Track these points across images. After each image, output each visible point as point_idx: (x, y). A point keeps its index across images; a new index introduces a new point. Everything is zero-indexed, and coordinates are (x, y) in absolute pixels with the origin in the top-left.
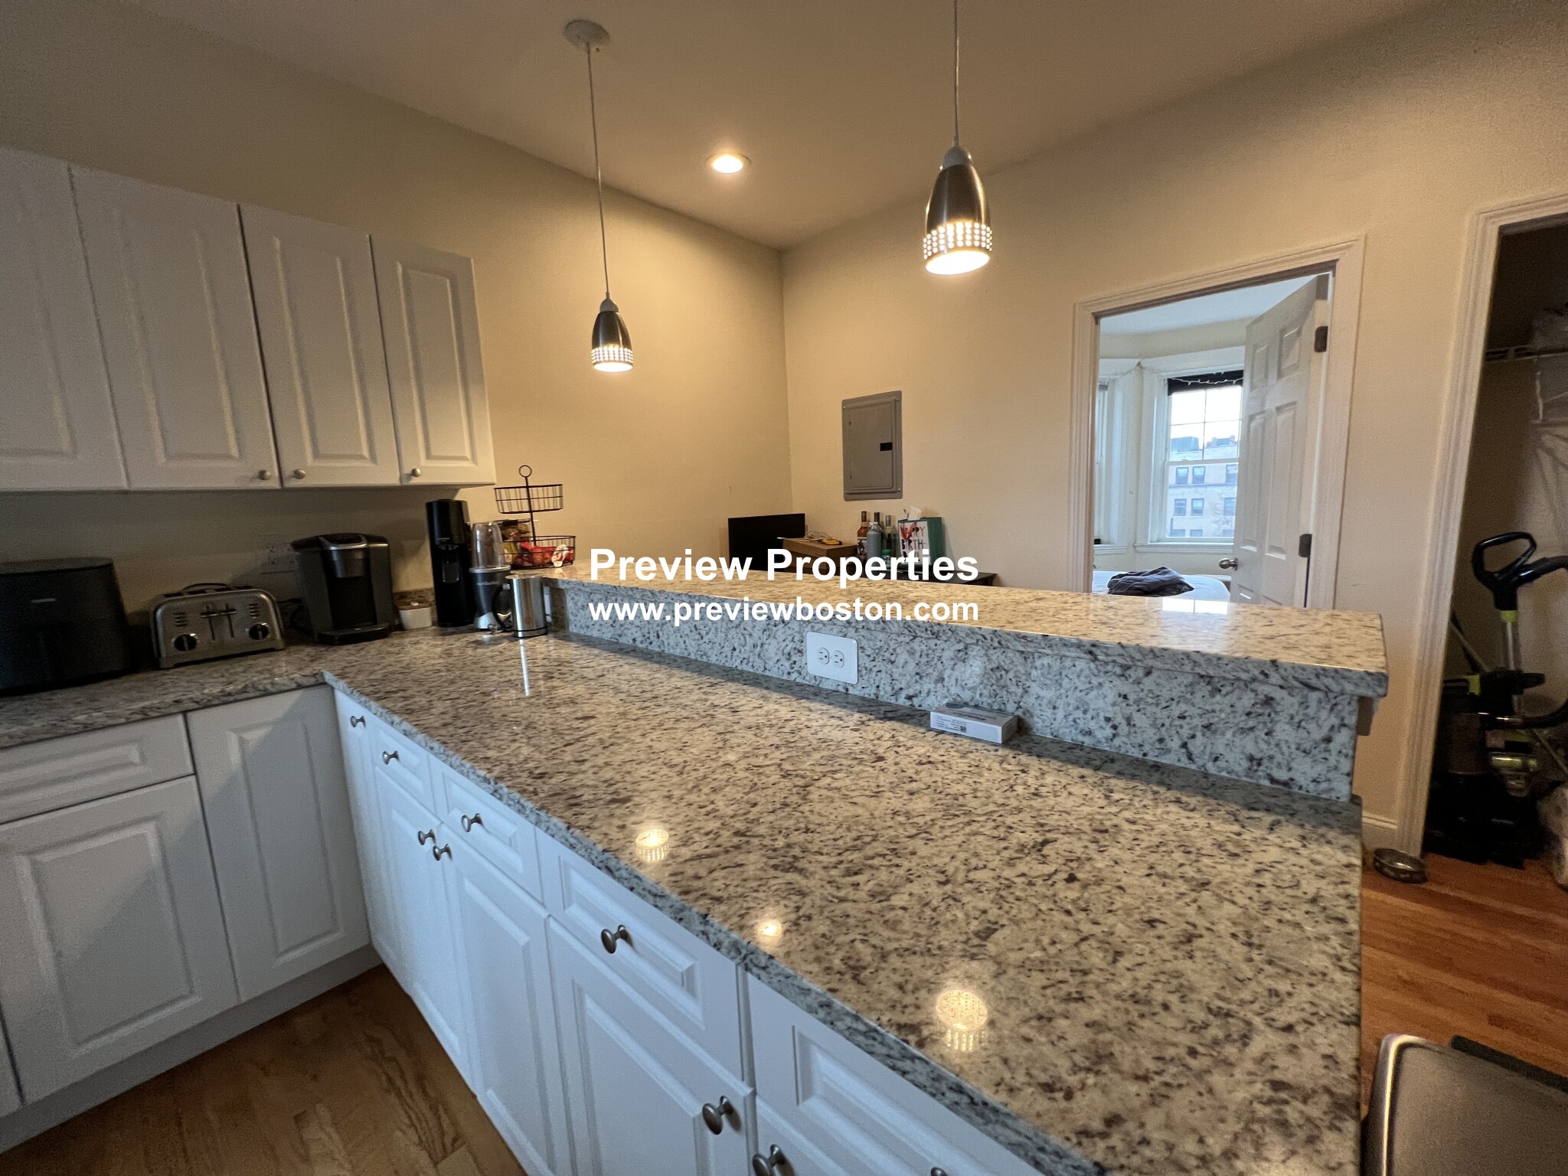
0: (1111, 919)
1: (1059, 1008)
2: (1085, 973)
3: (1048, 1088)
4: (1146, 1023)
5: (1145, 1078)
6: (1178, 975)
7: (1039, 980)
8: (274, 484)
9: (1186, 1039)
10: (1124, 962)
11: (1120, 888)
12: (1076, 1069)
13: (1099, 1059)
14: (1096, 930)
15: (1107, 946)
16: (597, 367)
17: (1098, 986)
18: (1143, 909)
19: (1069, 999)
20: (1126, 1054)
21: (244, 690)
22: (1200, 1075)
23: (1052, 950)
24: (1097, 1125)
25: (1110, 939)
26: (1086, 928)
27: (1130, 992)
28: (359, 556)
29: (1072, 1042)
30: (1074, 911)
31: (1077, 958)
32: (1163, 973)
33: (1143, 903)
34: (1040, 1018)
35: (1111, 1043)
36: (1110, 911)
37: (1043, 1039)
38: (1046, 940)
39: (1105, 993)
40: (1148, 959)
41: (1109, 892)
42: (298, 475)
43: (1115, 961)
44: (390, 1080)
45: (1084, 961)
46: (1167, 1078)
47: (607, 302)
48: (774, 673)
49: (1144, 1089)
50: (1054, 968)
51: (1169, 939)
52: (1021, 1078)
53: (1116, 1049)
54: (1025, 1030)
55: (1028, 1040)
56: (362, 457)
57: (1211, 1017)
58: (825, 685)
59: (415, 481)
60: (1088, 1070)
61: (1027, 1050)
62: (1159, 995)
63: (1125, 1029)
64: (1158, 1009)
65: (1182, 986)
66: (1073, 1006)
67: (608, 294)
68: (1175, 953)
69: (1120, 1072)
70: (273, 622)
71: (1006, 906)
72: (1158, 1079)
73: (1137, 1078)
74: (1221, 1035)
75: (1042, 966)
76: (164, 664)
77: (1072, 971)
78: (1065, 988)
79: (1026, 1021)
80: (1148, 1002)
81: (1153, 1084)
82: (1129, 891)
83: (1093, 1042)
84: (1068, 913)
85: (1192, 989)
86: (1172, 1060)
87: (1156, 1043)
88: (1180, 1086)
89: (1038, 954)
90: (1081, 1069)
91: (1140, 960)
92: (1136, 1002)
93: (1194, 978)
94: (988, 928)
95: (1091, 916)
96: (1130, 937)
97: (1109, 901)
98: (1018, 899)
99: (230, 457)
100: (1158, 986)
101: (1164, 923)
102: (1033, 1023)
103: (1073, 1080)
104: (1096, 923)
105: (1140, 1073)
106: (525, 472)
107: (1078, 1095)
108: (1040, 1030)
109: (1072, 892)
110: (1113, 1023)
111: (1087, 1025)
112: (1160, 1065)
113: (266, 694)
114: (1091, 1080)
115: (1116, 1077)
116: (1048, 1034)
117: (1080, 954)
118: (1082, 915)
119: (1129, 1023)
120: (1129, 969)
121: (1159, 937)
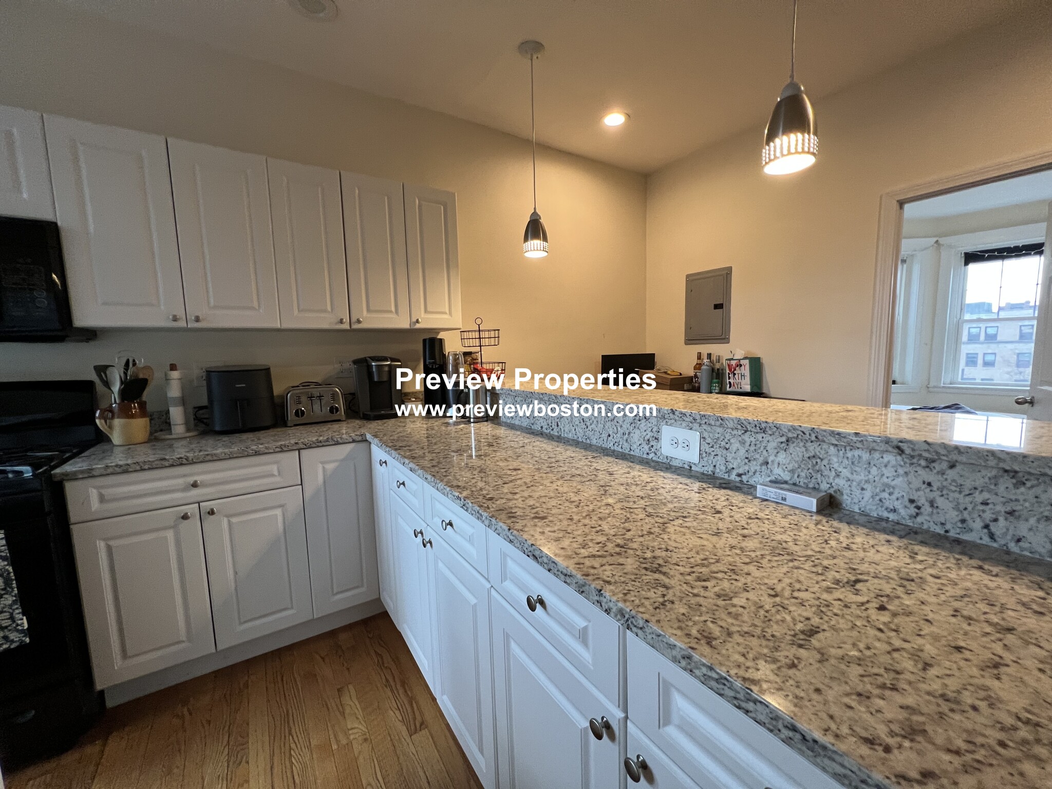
0: (920, 641)
1: (876, 691)
2: (898, 673)
3: (870, 742)
4: (957, 717)
5: (957, 753)
6: (986, 688)
7: (855, 670)
8: (346, 326)
9: (995, 735)
10: (933, 672)
11: (927, 620)
12: (892, 734)
13: (912, 732)
14: (906, 645)
15: (917, 658)
16: (527, 255)
17: (910, 683)
18: (950, 638)
19: (883, 686)
20: (939, 734)
21: (327, 440)
22: (1010, 762)
23: (868, 653)
24: (914, 774)
25: (920, 654)
26: (897, 643)
27: (940, 692)
28: (386, 369)
29: (889, 715)
30: (885, 630)
31: (891, 662)
32: (971, 685)
33: (950, 634)
34: (859, 695)
35: (924, 723)
36: (919, 635)
37: (863, 709)
38: (862, 646)
39: (917, 690)
40: (957, 673)
41: (917, 622)
42: (359, 322)
43: (924, 669)
44: (387, 680)
45: (896, 665)
46: (977, 757)
47: (535, 213)
48: (637, 453)
49: (957, 761)
50: (870, 664)
51: (975, 662)
52: (845, 730)
53: (928, 728)
54: (846, 700)
55: (850, 707)
56: (391, 312)
57: (1020, 724)
58: (674, 463)
59: (418, 326)
60: (904, 737)
61: (849, 713)
62: (968, 698)
63: (936, 717)
64: (968, 708)
65: (990, 697)
66: (888, 693)
67: (535, 209)
68: (982, 673)
69: (934, 744)
70: (341, 405)
71: (826, 618)
72: (969, 757)
73: (949, 751)
74: (1030, 737)
75: (859, 661)
76: (289, 424)
77: (886, 669)
78: (880, 680)
79: (848, 695)
80: (958, 702)
81: (964, 758)
82: (935, 623)
83: (908, 719)
84: (880, 630)
85: (1000, 701)
86: (982, 746)
87: (967, 731)
88: (991, 765)
89: (854, 653)
90: (897, 735)
91: (948, 672)
92: (947, 700)
93: (1002, 694)
94: (812, 630)
95: (901, 635)
96: (939, 655)
97: (918, 628)
98: (836, 615)
99: (325, 311)
100: (966, 693)
101: (971, 651)
102: (854, 697)
103: (891, 741)
104: (905, 641)
105: (954, 748)
106: (479, 321)
107: (896, 751)
108: (860, 703)
109: (885, 617)
110: (925, 710)
111: (901, 707)
112: (972, 747)
113: (338, 443)
114: (907, 744)
115: (930, 747)
116: (868, 707)
117: (893, 659)
118: (893, 634)
119: (940, 713)
120: (938, 677)
121: (966, 660)
